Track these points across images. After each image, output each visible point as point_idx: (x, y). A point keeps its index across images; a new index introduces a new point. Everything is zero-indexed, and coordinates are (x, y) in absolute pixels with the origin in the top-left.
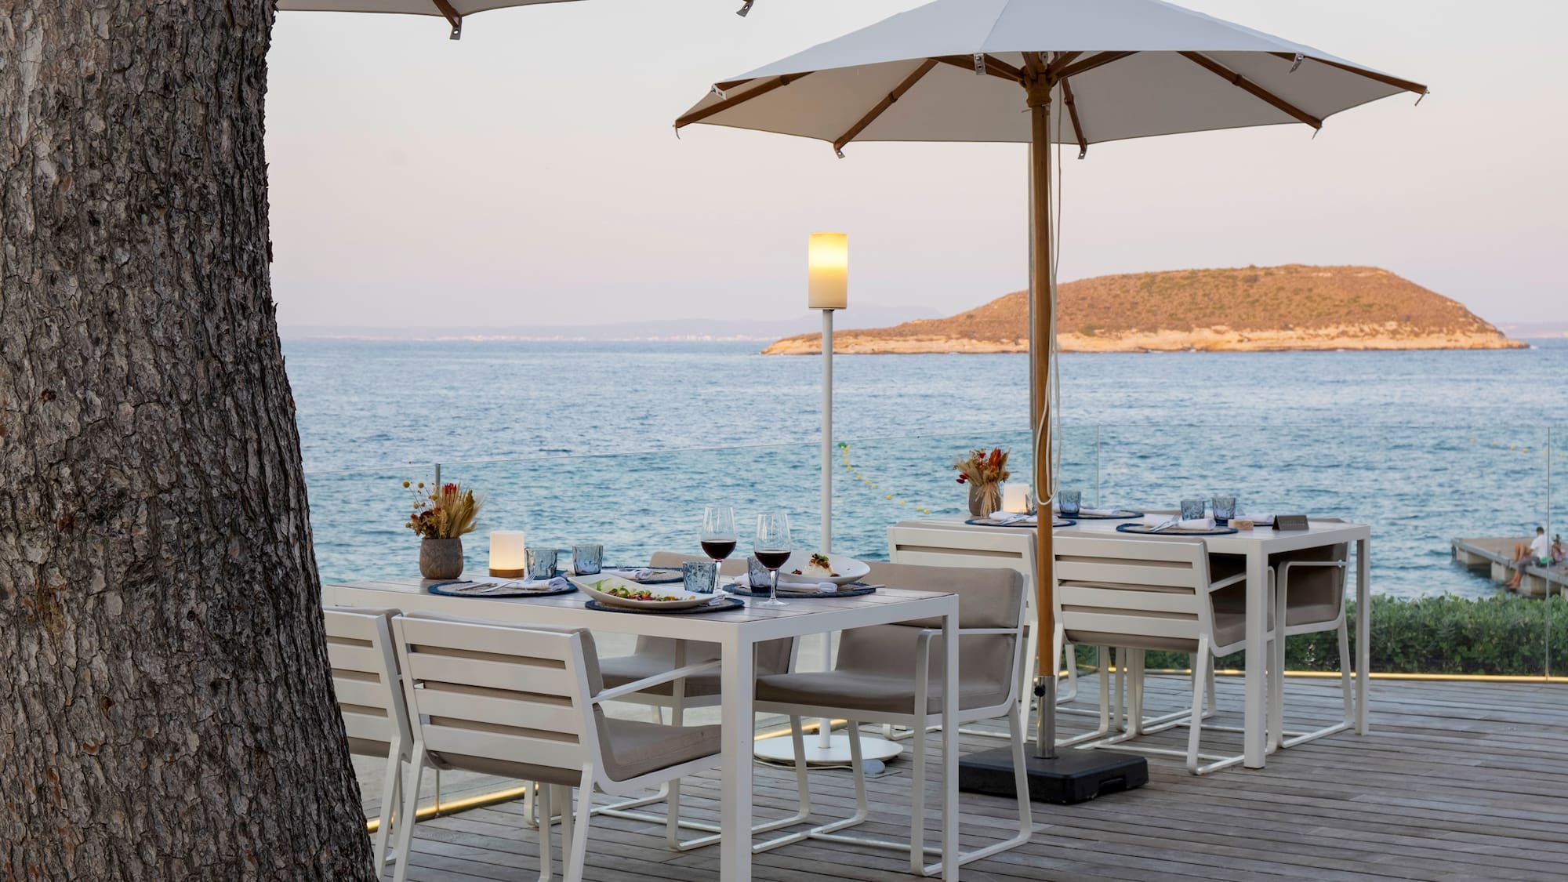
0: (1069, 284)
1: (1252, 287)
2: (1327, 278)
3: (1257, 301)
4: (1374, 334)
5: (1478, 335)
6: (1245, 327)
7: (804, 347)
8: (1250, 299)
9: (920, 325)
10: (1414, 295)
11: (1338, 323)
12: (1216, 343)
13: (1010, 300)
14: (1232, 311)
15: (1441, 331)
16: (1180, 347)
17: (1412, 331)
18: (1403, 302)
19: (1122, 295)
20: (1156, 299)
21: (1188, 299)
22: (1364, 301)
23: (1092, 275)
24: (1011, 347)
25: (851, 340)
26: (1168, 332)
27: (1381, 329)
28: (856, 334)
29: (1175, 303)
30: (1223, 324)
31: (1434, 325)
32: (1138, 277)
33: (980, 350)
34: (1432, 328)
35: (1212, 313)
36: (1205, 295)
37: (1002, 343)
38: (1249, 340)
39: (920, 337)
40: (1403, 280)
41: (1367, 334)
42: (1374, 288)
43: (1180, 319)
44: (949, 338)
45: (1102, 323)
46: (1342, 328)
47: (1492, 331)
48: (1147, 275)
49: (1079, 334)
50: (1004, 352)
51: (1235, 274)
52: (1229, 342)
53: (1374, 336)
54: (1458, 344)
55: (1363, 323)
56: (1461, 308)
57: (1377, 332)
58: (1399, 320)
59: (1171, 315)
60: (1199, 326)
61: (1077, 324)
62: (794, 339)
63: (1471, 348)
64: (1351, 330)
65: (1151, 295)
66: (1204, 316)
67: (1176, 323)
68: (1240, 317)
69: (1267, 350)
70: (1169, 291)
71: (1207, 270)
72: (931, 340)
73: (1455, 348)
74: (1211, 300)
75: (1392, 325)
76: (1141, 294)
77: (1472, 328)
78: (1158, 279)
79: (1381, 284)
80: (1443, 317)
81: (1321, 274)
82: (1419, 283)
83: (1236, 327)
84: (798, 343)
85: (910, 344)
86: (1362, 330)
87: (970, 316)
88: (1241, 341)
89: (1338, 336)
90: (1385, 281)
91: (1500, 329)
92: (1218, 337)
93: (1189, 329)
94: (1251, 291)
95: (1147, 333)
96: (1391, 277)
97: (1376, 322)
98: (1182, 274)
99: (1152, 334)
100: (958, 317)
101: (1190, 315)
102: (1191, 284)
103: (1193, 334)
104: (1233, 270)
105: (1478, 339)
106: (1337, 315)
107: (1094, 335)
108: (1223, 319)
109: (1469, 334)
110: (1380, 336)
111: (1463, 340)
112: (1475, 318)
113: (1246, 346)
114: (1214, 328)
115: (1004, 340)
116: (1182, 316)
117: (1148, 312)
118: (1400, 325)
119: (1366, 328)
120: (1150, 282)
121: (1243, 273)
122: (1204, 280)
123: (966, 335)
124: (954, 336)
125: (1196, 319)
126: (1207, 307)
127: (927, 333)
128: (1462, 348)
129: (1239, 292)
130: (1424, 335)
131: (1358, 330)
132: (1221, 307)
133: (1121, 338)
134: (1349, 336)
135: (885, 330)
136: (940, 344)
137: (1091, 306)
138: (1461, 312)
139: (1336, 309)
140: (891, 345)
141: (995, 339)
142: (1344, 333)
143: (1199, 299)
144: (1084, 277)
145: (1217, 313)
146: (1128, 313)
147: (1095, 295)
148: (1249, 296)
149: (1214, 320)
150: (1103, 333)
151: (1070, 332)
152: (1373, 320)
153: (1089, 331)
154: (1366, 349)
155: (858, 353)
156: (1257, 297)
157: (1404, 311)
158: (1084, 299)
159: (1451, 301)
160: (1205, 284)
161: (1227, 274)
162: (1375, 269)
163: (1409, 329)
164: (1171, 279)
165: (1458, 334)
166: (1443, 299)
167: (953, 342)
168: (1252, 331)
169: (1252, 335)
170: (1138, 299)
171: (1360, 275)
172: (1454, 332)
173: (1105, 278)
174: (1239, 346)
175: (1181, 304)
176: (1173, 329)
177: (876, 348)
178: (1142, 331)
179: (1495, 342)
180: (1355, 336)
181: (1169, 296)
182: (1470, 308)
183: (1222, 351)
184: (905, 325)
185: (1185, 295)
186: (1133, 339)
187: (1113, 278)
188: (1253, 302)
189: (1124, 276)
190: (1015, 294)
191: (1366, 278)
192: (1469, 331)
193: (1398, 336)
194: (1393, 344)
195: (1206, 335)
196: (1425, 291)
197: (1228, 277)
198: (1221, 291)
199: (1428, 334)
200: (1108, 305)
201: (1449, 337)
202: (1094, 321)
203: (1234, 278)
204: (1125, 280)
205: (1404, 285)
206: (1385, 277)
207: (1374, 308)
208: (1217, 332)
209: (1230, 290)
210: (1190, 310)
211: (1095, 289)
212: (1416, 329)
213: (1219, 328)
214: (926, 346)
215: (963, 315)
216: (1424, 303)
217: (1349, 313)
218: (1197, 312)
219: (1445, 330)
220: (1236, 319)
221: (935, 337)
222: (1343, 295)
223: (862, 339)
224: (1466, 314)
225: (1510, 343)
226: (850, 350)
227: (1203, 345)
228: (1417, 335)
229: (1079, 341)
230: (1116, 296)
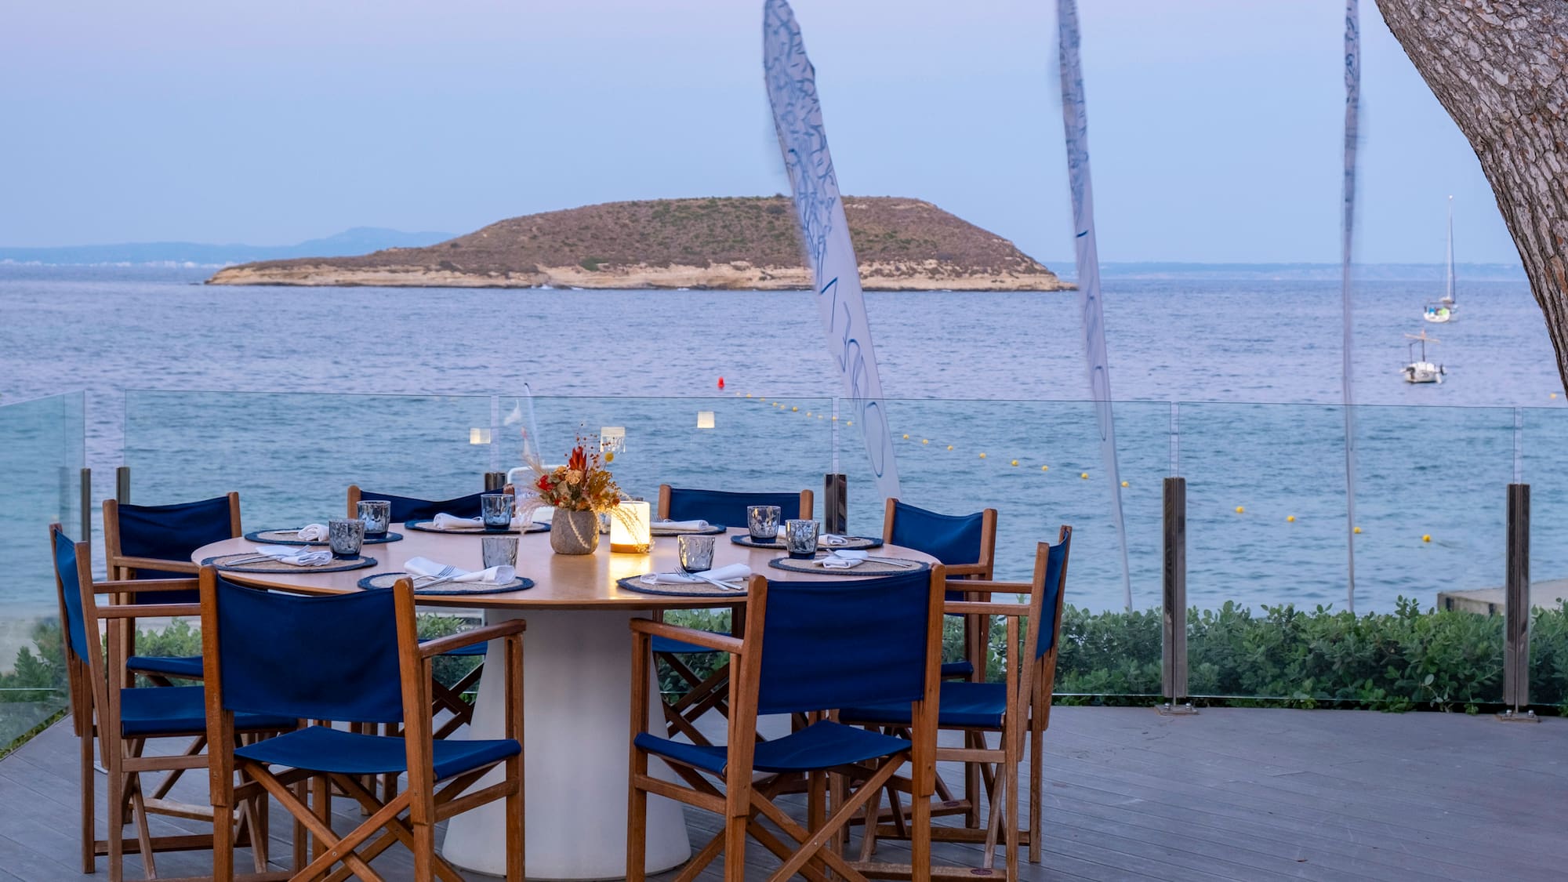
0: (572, 210)
1: (778, 219)
2: (862, 210)
3: (783, 234)
4: (912, 273)
5: (1027, 275)
6: (768, 264)
7: (255, 278)
8: (777, 232)
9: (396, 254)
10: (957, 231)
11: (873, 261)
12: (736, 281)
13: (502, 227)
14: (754, 245)
15: (985, 271)
16: (695, 284)
17: (954, 271)
18: (944, 238)
19: (631, 224)
20: (670, 230)
21: (706, 231)
22: (902, 236)
23: (598, 202)
24: (502, 282)
25: (311, 269)
26: (681, 267)
27: (919, 268)
28: (317, 263)
29: (691, 234)
30: (744, 260)
31: (978, 264)
32: (650, 205)
33: (464, 284)
34: (975, 268)
35: (732, 247)
36: (724, 227)
37: (490, 276)
38: (773, 278)
39: (393, 267)
40: (947, 213)
41: (903, 273)
42: (913, 222)
43: (694, 254)
44: (428, 270)
45: (607, 255)
46: (876, 266)
47: (1042, 272)
48: (661, 202)
49: (578, 267)
50: (491, 287)
51: (760, 204)
52: (750, 279)
53: (911, 276)
54: (1004, 286)
55: (899, 261)
56: (1008, 246)
57: (915, 271)
58: (942, 258)
59: (686, 248)
60: (717, 261)
61: (577, 257)
62: (242, 268)
63: (1018, 290)
64: (886, 268)
65: (664, 224)
66: (723, 250)
67: (690, 257)
68: (763, 252)
69: (792, 289)
70: (685, 222)
71: (729, 199)
72: (407, 271)
73: (1001, 290)
74: (731, 232)
75: (931, 264)
76: (652, 224)
77: (1019, 268)
78: (673, 208)
79: (921, 218)
80: (989, 255)
81: (855, 206)
82: (963, 218)
83: (758, 263)
84: (247, 272)
85: (383, 275)
86: (898, 269)
87: (454, 245)
88: (763, 279)
89: (871, 276)
90: (925, 215)
91: (1050, 269)
92: (738, 274)
93: (706, 265)
94: (777, 223)
95: (658, 269)
96: (933, 210)
97: (915, 260)
98: (699, 203)
99: (663, 269)
100: (440, 246)
101: (707, 249)
102: (708, 215)
103: (709, 270)
104: (758, 199)
105: (1027, 280)
106: (872, 252)
107: (597, 269)
108: (743, 254)
109: (1015, 274)
110: (917, 275)
111: (1009, 282)
112: (1023, 257)
113: (769, 284)
114: (733, 263)
115: (493, 273)
116: (699, 249)
117: (660, 244)
118: (939, 264)
119: (903, 267)
120: (663, 211)
121: (768, 203)
122: (725, 209)
123: (446, 266)
124: (433, 267)
125: (714, 253)
126: (726, 241)
127: (402, 263)
128: (1007, 290)
129: (763, 224)
130: (967, 275)
131: (893, 268)
132: (741, 241)
133: (627, 273)
134: (884, 276)
135: (353, 259)
136: (418, 277)
137: (594, 237)
138: (1007, 250)
139: (871, 244)
140: (359, 276)
141: (482, 272)
142: (878, 272)
143: (718, 230)
144: (589, 204)
145: (738, 246)
146: (637, 245)
147: (601, 224)
148: (773, 228)
149: (735, 254)
150: (605, 267)
151: (570, 265)
152: (909, 260)
153: (590, 265)
154: (902, 290)
155: (317, 285)
156: (783, 229)
157: (946, 248)
158: (587, 228)
159: (998, 238)
160: (725, 213)
161: (748, 203)
162: (916, 201)
163: (949, 268)
164: (687, 207)
165: (1004, 273)
166: (989, 235)
167: (433, 274)
168: (776, 268)
169: (775, 272)
170: (649, 230)
171: (898, 207)
172: (1000, 273)
173: (613, 205)
174: (761, 284)
175: (697, 237)
176: (685, 264)
177: (341, 278)
178: (652, 265)
179: (1045, 283)
180: (890, 275)
181: (685, 227)
182: (1018, 246)
183: (743, 289)
184: (378, 253)
185: (703, 227)
186: (641, 275)
187: (621, 206)
188: (777, 237)
189: (634, 204)
190: (507, 220)
191: (907, 210)
192: (1017, 271)
193: (937, 276)
194: (932, 285)
195: (726, 271)
196: (970, 226)
197: (751, 207)
198: (743, 223)
199: (971, 275)
200: (615, 236)
201: (993, 278)
202: (597, 252)
203: (757, 207)
204: (636, 208)
205: (947, 220)
206: (926, 210)
207: (913, 245)
208: (737, 268)
209: (753, 222)
210: (708, 243)
211: (601, 217)
212: (958, 268)
213: (739, 263)
214: (402, 277)
215: (446, 244)
216: (968, 239)
217: (883, 250)
218: (715, 245)
219: (990, 271)
220: (759, 254)
221: (411, 268)
222: (879, 230)
223: (325, 268)
224: (1013, 251)
225: (1061, 284)
226: (309, 282)
227: (721, 282)
228: (959, 275)
229: (581, 275)
230: (625, 226)
